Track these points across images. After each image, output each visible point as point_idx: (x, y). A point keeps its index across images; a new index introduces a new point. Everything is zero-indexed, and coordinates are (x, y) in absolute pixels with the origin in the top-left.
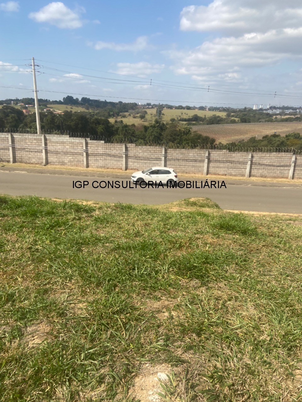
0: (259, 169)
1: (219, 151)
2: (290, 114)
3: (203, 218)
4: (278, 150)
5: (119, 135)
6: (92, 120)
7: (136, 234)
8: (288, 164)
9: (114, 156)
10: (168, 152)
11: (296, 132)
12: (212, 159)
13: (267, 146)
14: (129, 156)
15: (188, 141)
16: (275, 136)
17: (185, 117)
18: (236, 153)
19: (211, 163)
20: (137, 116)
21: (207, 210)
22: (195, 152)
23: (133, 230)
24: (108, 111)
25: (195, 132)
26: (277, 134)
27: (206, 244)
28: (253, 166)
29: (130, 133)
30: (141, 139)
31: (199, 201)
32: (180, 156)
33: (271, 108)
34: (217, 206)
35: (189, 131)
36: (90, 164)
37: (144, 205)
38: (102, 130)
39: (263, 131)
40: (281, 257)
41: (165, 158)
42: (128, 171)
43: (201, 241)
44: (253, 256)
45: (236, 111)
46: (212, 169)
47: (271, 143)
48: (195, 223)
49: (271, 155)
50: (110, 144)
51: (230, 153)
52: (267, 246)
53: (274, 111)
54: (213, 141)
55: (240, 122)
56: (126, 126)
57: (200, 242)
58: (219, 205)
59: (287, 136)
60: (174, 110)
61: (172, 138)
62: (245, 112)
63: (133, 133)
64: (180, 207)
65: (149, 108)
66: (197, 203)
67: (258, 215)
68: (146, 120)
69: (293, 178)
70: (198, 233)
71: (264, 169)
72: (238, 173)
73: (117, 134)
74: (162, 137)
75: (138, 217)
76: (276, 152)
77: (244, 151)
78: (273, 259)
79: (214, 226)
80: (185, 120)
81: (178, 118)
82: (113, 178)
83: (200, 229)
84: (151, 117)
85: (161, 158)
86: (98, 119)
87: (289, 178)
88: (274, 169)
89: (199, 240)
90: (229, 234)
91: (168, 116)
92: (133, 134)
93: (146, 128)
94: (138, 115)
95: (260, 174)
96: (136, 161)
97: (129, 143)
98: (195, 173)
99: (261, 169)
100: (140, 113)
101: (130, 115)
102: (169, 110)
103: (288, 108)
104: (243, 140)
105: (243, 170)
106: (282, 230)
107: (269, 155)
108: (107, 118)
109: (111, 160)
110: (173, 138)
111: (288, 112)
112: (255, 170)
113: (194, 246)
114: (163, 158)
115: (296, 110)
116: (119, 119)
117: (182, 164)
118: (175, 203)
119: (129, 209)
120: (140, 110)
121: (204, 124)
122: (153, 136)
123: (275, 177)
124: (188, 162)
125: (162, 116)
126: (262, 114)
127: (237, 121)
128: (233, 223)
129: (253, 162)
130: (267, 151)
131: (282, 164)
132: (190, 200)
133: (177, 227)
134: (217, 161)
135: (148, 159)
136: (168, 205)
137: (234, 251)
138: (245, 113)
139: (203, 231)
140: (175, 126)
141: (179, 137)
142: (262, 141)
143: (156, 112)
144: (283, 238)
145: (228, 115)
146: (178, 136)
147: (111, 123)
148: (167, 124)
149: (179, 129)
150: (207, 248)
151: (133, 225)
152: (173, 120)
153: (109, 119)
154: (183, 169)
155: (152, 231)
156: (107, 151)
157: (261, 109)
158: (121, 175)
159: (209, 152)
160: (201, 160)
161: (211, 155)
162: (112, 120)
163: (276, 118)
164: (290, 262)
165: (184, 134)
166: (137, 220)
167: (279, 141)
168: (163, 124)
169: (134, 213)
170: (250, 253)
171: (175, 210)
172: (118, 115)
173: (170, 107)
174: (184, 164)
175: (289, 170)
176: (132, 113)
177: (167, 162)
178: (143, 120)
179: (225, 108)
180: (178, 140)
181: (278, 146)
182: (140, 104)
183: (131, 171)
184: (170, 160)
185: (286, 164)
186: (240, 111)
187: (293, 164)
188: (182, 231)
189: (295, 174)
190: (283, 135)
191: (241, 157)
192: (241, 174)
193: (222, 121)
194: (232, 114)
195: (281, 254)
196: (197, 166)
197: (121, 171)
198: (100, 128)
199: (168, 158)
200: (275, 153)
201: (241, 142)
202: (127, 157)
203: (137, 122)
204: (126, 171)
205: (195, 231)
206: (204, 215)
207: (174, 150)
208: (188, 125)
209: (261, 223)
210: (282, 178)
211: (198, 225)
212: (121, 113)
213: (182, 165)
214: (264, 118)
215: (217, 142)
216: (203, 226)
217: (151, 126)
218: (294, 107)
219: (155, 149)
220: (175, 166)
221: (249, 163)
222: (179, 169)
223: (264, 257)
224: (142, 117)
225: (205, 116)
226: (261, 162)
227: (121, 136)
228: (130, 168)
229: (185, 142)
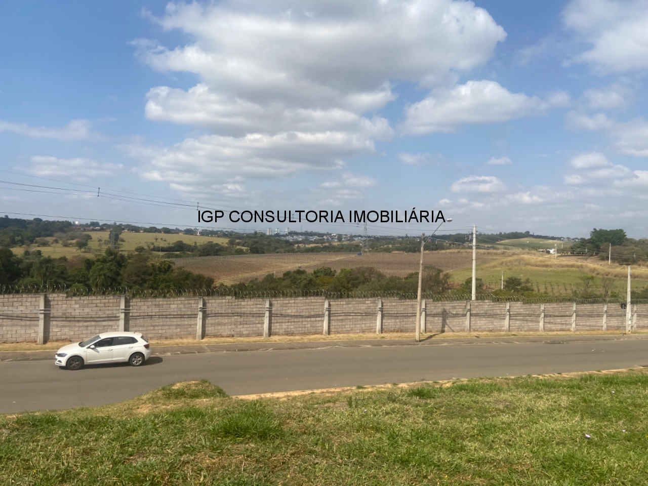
0: (282, 322)
1: (220, 298)
2: (316, 242)
3: (195, 420)
4: (306, 294)
5: (32, 277)
7: (63, 476)
8: (321, 313)
9: (20, 318)
10: (131, 304)
11: (327, 266)
12: (210, 313)
13: (289, 287)
14: (52, 315)
15: (168, 284)
16: (299, 272)
17: (162, 244)
18: (246, 300)
19: (209, 318)
20: (71, 244)
21: (203, 403)
22: (180, 302)
23: (58, 468)
24: (12, 234)
25: (180, 268)
26: (302, 269)
27: (201, 470)
28: (273, 318)
29: (55, 272)
30: (79, 282)
31: (189, 388)
32: (155, 310)
33: (290, 233)
34: (221, 392)
35: (169, 267)
37: (82, 410)
39: (283, 265)
40: (317, 470)
41: (127, 315)
42: (48, 345)
43: (190, 467)
44: (277, 477)
45: (243, 237)
46: (210, 329)
47: (295, 283)
48: (180, 433)
49: (296, 301)
50: (11, 296)
51: (237, 300)
52: (298, 453)
53: (295, 237)
54: (210, 281)
55: (250, 253)
56: (49, 261)
57: (189, 470)
58: (224, 390)
59: (315, 273)
60: (141, 234)
61: (140, 279)
62: (255, 238)
63: (62, 273)
64: (154, 403)
65: (96, 230)
66: (187, 392)
67: (285, 399)
68: (90, 249)
69: (329, 332)
70: (185, 453)
71: (288, 322)
72: (251, 332)
73: (29, 275)
74: (119, 278)
75: (67, 437)
76: (303, 296)
77: (259, 297)
78: (306, 476)
79: (215, 433)
80: (163, 250)
81: (149, 247)
82: (15, 360)
83: (189, 442)
84: (100, 245)
85: (117, 315)
87: (324, 333)
88: (302, 321)
89: (187, 465)
90: (238, 444)
91: (130, 244)
92: (62, 275)
93: (89, 264)
94: (74, 241)
95: (283, 330)
96: (67, 323)
97: (53, 292)
98: (181, 338)
99: (285, 322)
100: (78, 238)
101: (56, 241)
102: (134, 234)
103: (312, 234)
104: (256, 279)
105: (259, 325)
106: (319, 420)
107: (293, 301)
108: (9, 246)
109: (12, 325)
110: (142, 279)
111: (313, 240)
112: (276, 324)
113: (178, 479)
114: (122, 316)
115: (323, 236)
116: (34, 248)
117: (157, 324)
118: (144, 397)
119: (50, 424)
120: (78, 233)
121: (194, 256)
122: (103, 277)
123: (305, 334)
124: (168, 320)
126: (279, 241)
127: (244, 251)
128: (245, 422)
129: (273, 312)
130: (291, 296)
131: (312, 313)
132: (173, 388)
133: (146, 448)
134: (217, 315)
135: (93, 319)
136: (131, 402)
137: (247, 475)
138: (256, 240)
139: (195, 445)
140: (146, 260)
141: (152, 278)
142: (284, 279)
143: (108, 236)
144: (319, 434)
145: (232, 243)
146: (151, 275)
147: (15, 256)
148: (130, 257)
149: (152, 264)
150: (202, 479)
151: (58, 457)
152: (140, 249)
153: (11, 249)
154: (160, 331)
155: (97, 464)
156: (6, 308)
157: (277, 235)
158: (33, 354)
159: (203, 300)
160: (191, 315)
161: (208, 305)
162: (18, 251)
163: (299, 247)
164: (331, 475)
165: (160, 272)
166: (66, 446)
167: (305, 279)
168: (122, 257)
169: (60, 432)
170: (272, 472)
171: (145, 410)
172: (32, 242)
173: (136, 229)
174: (161, 323)
175: (323, 321)
176: (61, 238)
177: (130, 322)
178: (83, 250)
179: (226, 232)
180: (151, 283)
181: (305, 286)
182: (77, 223)
183: (55, 344)
184: (135, 318)
185: (317, 313)
186: (249, 236)
187: (327, 313)
188: (156, 453)
189: (331, 327)
190: (310, 271)
191: (255, 306)
192: (257, 332)
193: (223, 251)
194: (237, 241)
195: (317, 463)
196: (184, 325)
197: (34, 345)
199: (131, 314)
200: (301, 298)
201: (253, 281)
202: (47, 318)
203: (71, 252)
204: (44, 346)
205: (181, 450)
206: (195, 414)
207: (142, 300)
208: (168, 257)
209: (289, 414)
210: (315, 333)
211: (187, 435)
212: (37, 239)
213: (158, 326)
214: (282, 248)
215: (217, 283)
216: (195, 437)
217: (98, 260)
218: (320, 233)
219: (107, 301)
220: (145, 328)
221: (267, 314)
222: (153, 332)
223: (293, 475)
224: (81, 245)
225: (195, 243)
226: (283, 312)
227: (37, 279)
228: (54, 338)
229: (163, 285)
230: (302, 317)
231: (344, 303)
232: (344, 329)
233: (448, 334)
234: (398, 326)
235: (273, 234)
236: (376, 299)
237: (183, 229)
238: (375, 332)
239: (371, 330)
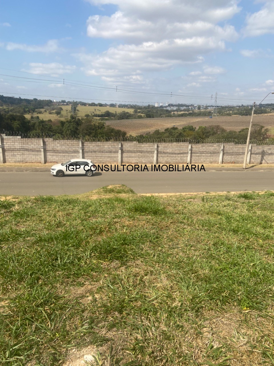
0: (164, 157)
1: (130, 142)
2: (184, 110)
3: (120, 203)
4: (178, 141)
5: (36, 130)
6: (7, 117)
7: (58, 225)
8: (186, 152)
9: (32, 150)
10: (85, 144)
11: (190, 125)
12: (125, 150)
13: (168, 137)
14: (47, 150)
15: (103, 135)
16: (174, 128)
17: (98, 113)
18: (144, 144)
19: (124, 153)
20: (53, 113)
21: (123, 196)
22: (109, 144)
23: (55, 221)
24: (24, 107)
25: (108, 126)
26: (175, 127)
27: (124, 226)
28: (159, 154)
29: (47, 128)
30: (59, 133)
31: (116, 188)
32: (97, 148)
33: (169, 105)
34: (132, 191)
35: (103, 125)
36: (7, 160)
37: (65, 196)
38: (18, 126)
39: (165, 124)
40: (185, 231)
41: (83, 150)
42: (47, 164)
43: (119, 225)
44: (164, 233)
45: (142, 108)
46: (125, 159)
47: (171, 135)
48: (113, 208)
49: (172, 145)
50: (27, 139)
51: (139, 144)
52: (175, 222)
53: (172, 108)
54: (124, 134)
55: (146, 118)
56: (43, 122)
57: (118, 226)
58: (134, 190)
59: (183, 129)
60: (87, 107)
62: (148, 108)
63: (50, 128)
64: (99, 194)
65: (64, 105)
66: (115, 190)
67: (166, 197)
68: (62, 115)
69: (191, 163)
70: (116, 218)
71: (167, 157)
72: (147, 161)
73: (34, 129)
74: (78, 131)
75: (59, 207)
76: (176, 142)
77: (151, 142)
78: (179, 233)
79: (130, 210)
80: (99, 116)
81: (92, 114)
82: (32, 171)
83: (118, 213)
84: (67, 113)
85: (78, 150)
86: (13, 115)
88: (175, 156)
89: (117, 224)
90: (142, 216)
91: (82, 112)
92: (50, 129)
93: (62, 123)
94: (54, 111)
95: (165, 161)
96: (55, 154)
97: (46, 137)
99: (166, 157)
100: (56, 109)
101: (46, 111)
102: (83, 107)
103: (182, 105)
104: (149, 133)
105: (152, 158)
106: (185, 207)
107: (170, 145)
108: (23, 114)
109: (29, 154)
110: (89, 132)
111: (183, 109)
112: (161, 158)
113: (113, 229)
114: (81, 151)
115: (189, 107)
116: (35, 115)
117: (98, 156)
118: (94, 191)
119: (50, 201)
120: (56, 107)
121: (115, 119)
122: (70, 131)
123: (177, 163)
124: (104, 153)
125: (77, 112)
126: (162, 110)
127: (143, 116)
128: (145, 205)
129: (159, 151)
130: (169, 142)
131: (181, 152)
132: (108, 188)
133: (97, 214)
134: (129, 152)
135: (66, 152)
136: (88, 193)
137: (148, 231)
138: (149, 110)
139: (120, 215)
140: (90, 121)
141: (94, 131)
142: (165, 133)
143: (70, 108)
144: (186, 214)
145: (136, 112)
146: (93, 130)
147: (27, 119)
148: (82, 119)
149: (94, 124)
150: (125, 231)
151: (55, 216)
152: (87, 116)
153: (24, 115)
154: (100, 159)
155: (73, 220)
156: (25, 145)
157: (161, 107)
158: (40, 169)
159: (121, 143)
160: (115, 151)
161: (124, 146)
162: (28, 116)
163: (174, 114)
164: (193, 234)
165: (99, 128)
166: (58, 211)
167: (177, 133)
168: (79, 119)
169: (55, 205)
170: (161, 230)
171: (95, 197)
172: (34, 111)
173: (84, 104)
174: (100, 156)
175: (187, 156)
176: (48, 110)
177: (85, 154)
178: (59, 116)
179: (133, 105)
180: (94, 134)
181: (177, 137)
182: (55, 101)
183: (50, 164)
184: (87, 152)
185: (184, 152)
186: (145, 108)
187: (190, 152)
188: (101, 217)
189: (192, 160)
190: (180, 128)
191: (149, 147)
192: (150, 161)
193: (131, 116)
194: (139, 110)
195: (185, 228)
196: (112, 157)
197: (40, 164)
198: (16, 124)
199: (85, 150)
200: (175, 143)
201: (148, 134)
202: (45, 151)
203: (53, 117)
204: (45, 165)
205: (113, 216)
206: (121, 201)
207: (90, 143)
208: (102, 120)
209: (169, 203)
210: (183, 163)
211: (116, 210)
212: (36, 110)
213: (99, 157)
214: (164, 114)
215: (128, 135)
216: (120, 211)
217: (67, 122)
218: (187, 104)
219: (73, 143)
220: (92, 158)
221: (156, 152)
222: (96, 159)
223: (172, 233)
224: (58, 113)
225: (116, 112)
226: (165, 152)
227: (38, 131)
228: (49, 161)
229: (100, 136)
230: (175, 154)
231: (201, 146)
232: (200, 161)
233: (264, 165)
234: (233, 160)
235: (159, 106)
236: (220, 144)
237: (109, 103)
238: (218, 163)
239: (216, 162)
